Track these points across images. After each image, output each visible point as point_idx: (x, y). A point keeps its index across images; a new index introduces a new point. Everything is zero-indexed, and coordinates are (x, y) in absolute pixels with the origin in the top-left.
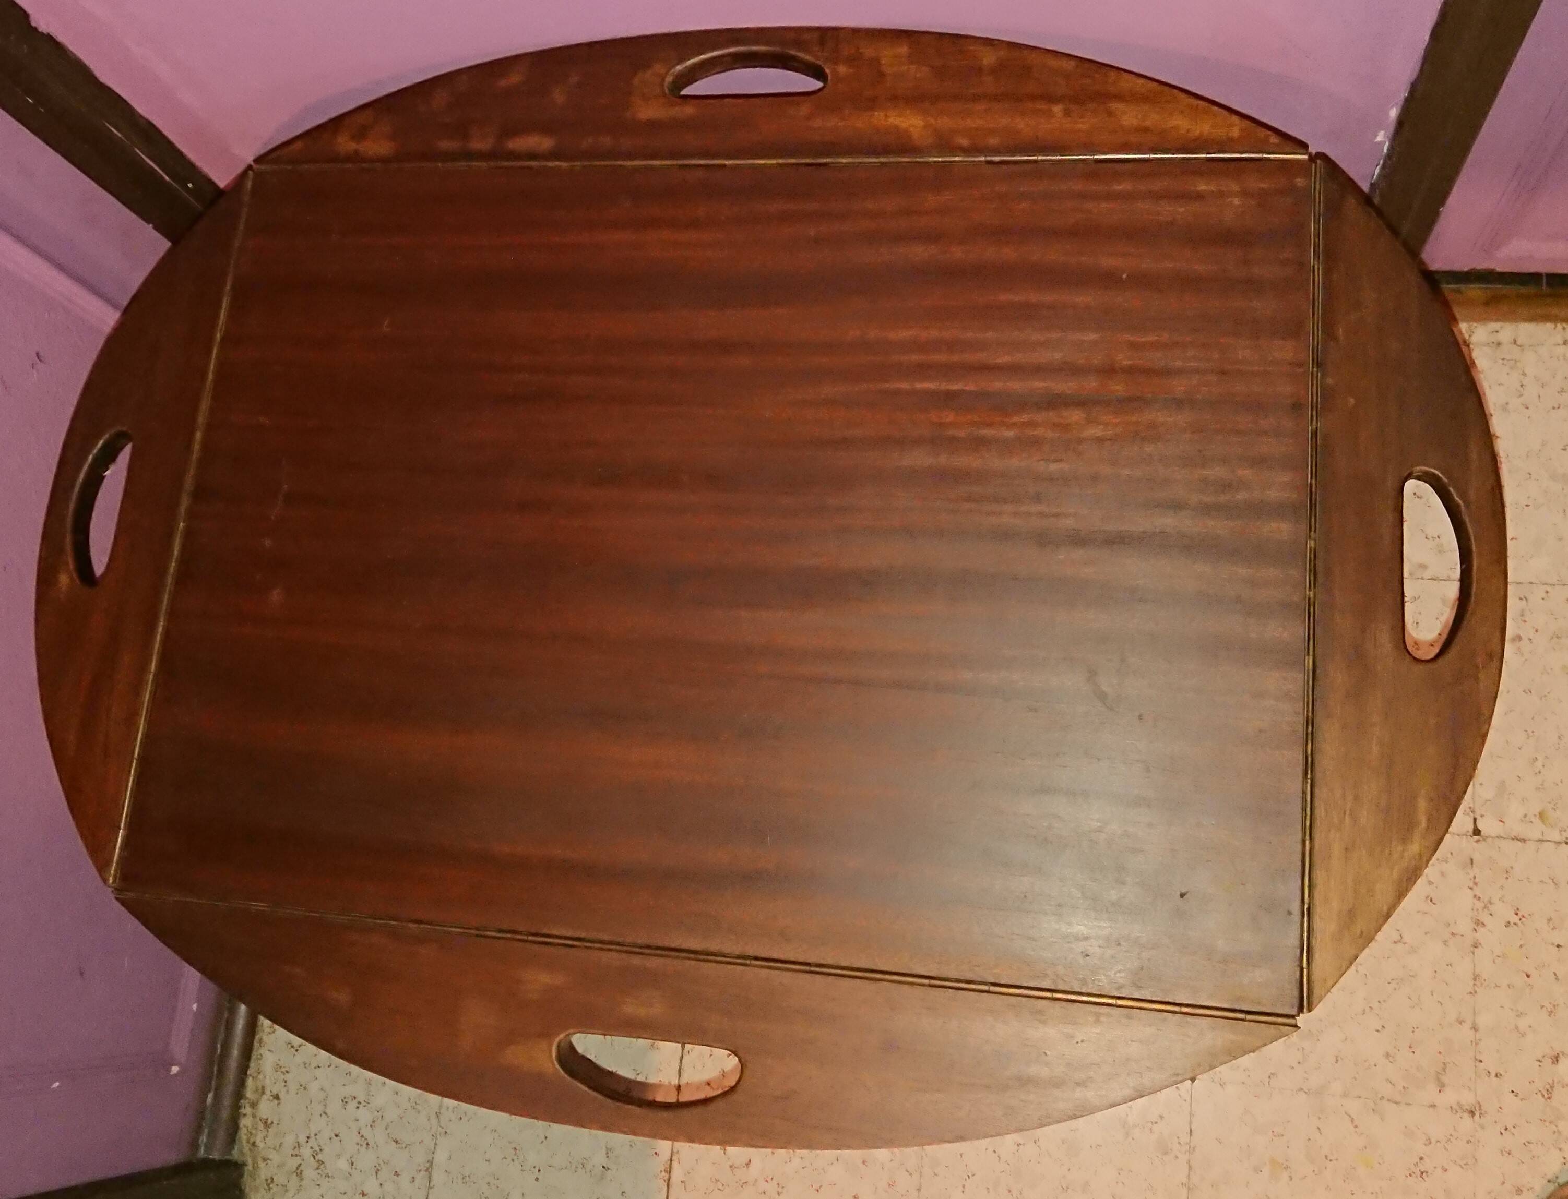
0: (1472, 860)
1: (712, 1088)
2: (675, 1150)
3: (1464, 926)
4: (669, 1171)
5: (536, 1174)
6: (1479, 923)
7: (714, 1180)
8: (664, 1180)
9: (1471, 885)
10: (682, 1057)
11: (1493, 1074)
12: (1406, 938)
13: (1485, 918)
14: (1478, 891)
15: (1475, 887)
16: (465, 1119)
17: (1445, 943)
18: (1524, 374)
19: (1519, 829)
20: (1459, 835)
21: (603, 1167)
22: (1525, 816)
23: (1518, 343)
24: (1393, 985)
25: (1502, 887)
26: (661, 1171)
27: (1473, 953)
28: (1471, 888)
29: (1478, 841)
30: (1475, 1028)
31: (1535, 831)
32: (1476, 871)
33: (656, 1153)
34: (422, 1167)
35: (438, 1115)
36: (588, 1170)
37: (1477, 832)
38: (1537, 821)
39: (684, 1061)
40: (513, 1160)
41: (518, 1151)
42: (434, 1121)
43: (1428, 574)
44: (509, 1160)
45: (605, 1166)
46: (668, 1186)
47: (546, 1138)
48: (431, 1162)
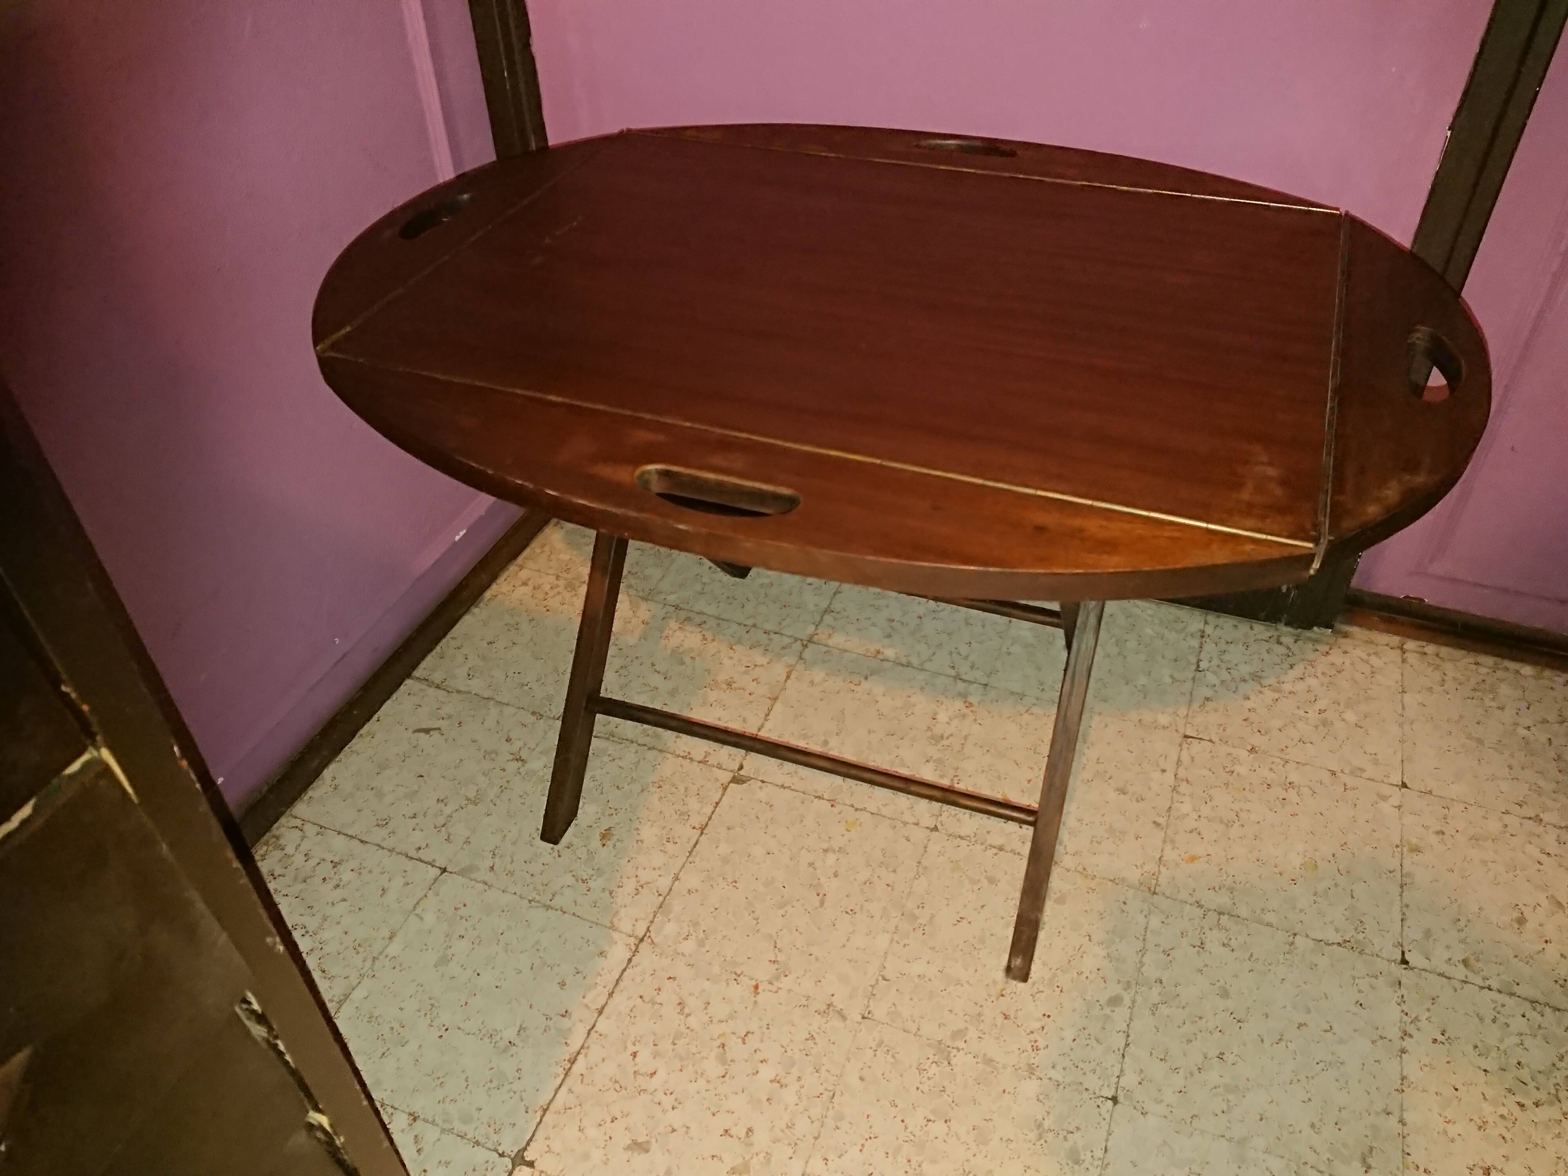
0: (1400, 982)
1: (643, 1001)
2: (586, 1045)
3: (1394, 1033)
4: (573, 1061)
5: (442, 1032)
6: (1406, 1034)
7: (613, 1080)
8: (564, 1069)
9: (1399, 1000)
10: (624, 970)
11: (1422, 1169)
12: (1335, 1030)
13: (1411, 1029)
14: (1405, 1007)
15: (1402, 1004)
16: (398, 968)
17: (1373, 1042)
18: (1445, 674)
19: (1444, 968)
20: (1389, 961)
21: (510, 1042)
22: (1450, 959)
23: (1441, 655)
24: (1322, 1065)
25: (1428, 1010)
26: (565, 1060)
27: (1401, 1057)
28: (1399, 1004)
29: (1406, 969)
30: (1402, 1122)
31: (1460, 972)
32: (1403, 991)
33: (566, 1043)
34: (336, 999)
35: (374, 959)
36: (494, 1041)
37: (1404, 962)
38: (1461, 966)
39: (625, 974)
40: (426, 1014)
41: (434, 1008)
42: (368, 964)
43: (1365, 775)
44: (423, 1013)
45: (512, 1041)
46: (566, 1075)
47: (466, 1003)
48: (347, 996)
